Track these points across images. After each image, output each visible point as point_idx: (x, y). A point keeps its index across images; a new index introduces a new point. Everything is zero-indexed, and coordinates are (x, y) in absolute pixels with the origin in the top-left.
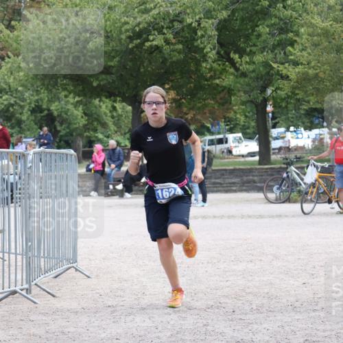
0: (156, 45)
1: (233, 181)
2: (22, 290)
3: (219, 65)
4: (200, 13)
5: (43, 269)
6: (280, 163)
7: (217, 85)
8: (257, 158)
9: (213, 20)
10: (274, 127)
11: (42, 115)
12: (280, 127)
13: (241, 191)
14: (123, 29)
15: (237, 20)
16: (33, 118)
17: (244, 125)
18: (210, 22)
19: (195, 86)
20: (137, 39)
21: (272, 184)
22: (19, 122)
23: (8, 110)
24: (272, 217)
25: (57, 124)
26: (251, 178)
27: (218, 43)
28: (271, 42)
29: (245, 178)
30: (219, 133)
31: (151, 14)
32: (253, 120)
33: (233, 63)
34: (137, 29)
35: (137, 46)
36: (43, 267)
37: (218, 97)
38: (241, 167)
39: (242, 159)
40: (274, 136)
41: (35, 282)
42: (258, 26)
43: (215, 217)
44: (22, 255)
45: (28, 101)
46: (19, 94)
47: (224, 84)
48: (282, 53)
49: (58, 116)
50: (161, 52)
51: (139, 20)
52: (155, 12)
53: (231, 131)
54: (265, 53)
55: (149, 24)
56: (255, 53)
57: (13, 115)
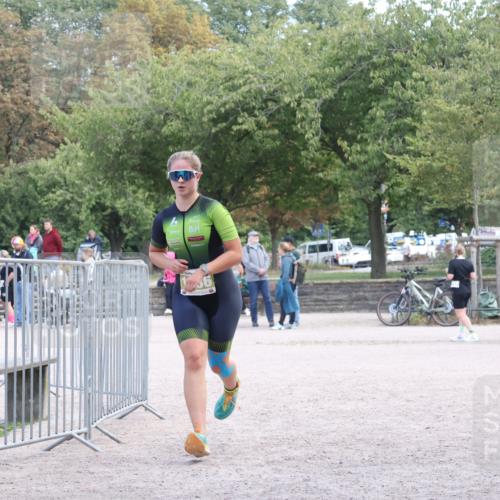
0: (246, 130)
1: (339, 297)
2: (79, 434)
3: (323, 155)
4: (300, 91)
5: (105, 408)
6: (397, 275)
7: (321, 179)
8: (368, 270)
9: (316, 100)
10: (390, 230)
11: (104, 213)
12: (397, 231)
13: (349, 310)
14: (205, 111)
15: (345, 99)
16: (94, 218)
17: (353, 228)
18: (313, 102)
19: (293, 180)
20: (221, 122)
21: (387, 301)
22: (77, 224)
23: (62, 209)
24: (387, 343)
25: (122, 225)
26: (361, 294)
27: (322, 127)
28: (387, 128)
29: (354, 295)
30: (323, 238)
31: (239, 91)
32: (364, 222)
33: (340, 152)
34: (223, 110)
35: (222, 131)
36: (105, 404)
37: (322, 194)
38: (350, 281)
39: (350, 271)
40: (390, 241)
41: (95, 424)
42: (371, 108)
43: (316, 342)
44: (80, 390)
45: (88, 197)
46: (76, 189)
47: (329, 178)
48: (401, 141)
49: (124, 215)
50: (251, 138)
51: (224, 99)
52: (245, 89)
53: (337, 235)
54: (380, 141)
55: (237, 104)
56: (366, 140)
57: (69, 214)
